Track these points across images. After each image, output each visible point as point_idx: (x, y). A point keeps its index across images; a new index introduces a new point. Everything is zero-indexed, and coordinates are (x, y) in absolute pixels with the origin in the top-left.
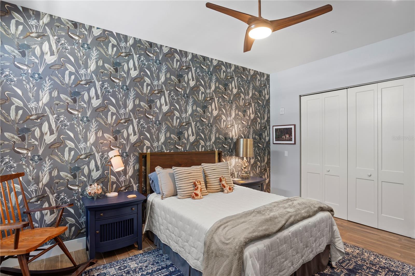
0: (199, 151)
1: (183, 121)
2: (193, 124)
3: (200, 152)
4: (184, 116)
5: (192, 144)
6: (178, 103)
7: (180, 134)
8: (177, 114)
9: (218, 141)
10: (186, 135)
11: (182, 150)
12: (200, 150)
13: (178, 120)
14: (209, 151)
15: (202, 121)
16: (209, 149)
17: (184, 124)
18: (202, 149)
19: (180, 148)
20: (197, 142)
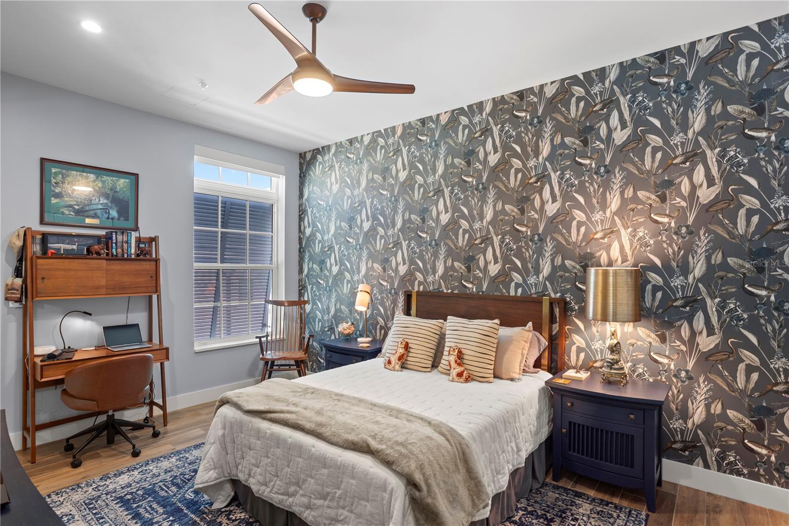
0: (509, 296)
1: (476, 237)
2: (496, 240)
3: (512, 296)
4: (477, 226)
5: (494, 280)
6: (466, 204)
7: (470, 261)
8: (464, 224)
9: (561, 273)
10: (482, 263)
11: (474, 290)
12: (512, 293)
13: (467, 236)
14: (533, 296)
15: (518, 231)
16: (533, 291)
17: (477, 242)
18: (516, 291)
19: (470, 286)
20: (504, 277)
